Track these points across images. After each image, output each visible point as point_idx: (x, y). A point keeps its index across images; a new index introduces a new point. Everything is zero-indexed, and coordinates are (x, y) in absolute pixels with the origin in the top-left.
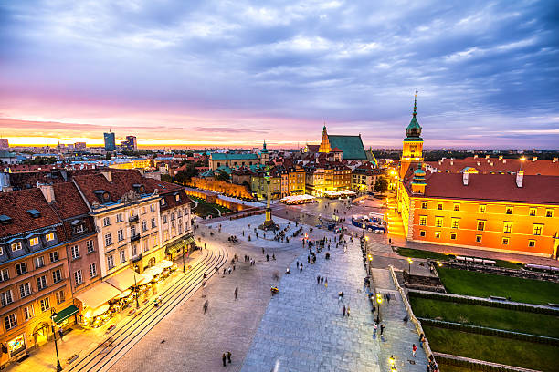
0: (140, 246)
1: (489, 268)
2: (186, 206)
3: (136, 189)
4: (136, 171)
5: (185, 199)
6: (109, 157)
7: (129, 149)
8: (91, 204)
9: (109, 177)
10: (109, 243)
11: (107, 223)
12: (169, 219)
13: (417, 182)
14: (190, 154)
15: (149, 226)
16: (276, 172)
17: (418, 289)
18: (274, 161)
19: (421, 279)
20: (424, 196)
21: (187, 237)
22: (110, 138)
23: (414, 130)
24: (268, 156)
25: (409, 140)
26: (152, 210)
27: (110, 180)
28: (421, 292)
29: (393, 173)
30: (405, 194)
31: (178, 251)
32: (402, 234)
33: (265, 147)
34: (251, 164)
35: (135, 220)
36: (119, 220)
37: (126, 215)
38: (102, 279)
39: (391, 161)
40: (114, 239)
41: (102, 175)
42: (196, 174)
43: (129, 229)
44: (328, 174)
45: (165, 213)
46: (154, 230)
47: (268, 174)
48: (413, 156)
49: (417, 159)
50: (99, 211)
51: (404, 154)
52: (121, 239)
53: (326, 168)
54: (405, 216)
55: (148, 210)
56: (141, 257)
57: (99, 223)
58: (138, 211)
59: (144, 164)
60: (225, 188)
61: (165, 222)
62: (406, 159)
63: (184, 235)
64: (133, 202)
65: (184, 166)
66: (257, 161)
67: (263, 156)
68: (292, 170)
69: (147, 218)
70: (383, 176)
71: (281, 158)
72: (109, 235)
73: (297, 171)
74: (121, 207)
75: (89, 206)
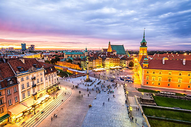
0: (36, 89)
1: (173, 96)
2: (55, 73)
3: (35, 66)
4: (35, 59)
5: (54, 70)
6: (23, 53)
7: (32, 50)
10: (23, 88)
11: (22, 80)
12: (48, 78)
13: (145, 63)
14: (56, 52)
15: (40, 81)
16: (91, 59)
17: (146, 104)
18: (90, 55)
19: (147, 101)
20: (148, 68)
22: (24, 45)
23: (144, 43)
25: (142, 47)
26: (41, 75)
27: (24, 62)
28: (147, 106)
29: (136, 59)
30: (140, 68)
31: (52, 91)
32: (139, 83)
33: (86, 49)
34: (81, 56)
35: (34, 79)
36: (28, 78)
37: (31, 77)
38: (20, 103)
39: (135, 55)
40: (25, 86)
41: (20, 61)
42: (59, 60)
43: (31, 82)
44: (111, 60)
45: (46, 76)
46: (42, 82)
47: (88, 60)
48: (143, 53)
49: (145, 54)
50: (19, 75)
51: (140, 52)
52: (28, 86)
53: (110, 57)
54: (141, 76)
55: (40, 74)
56: (36, 93)
57: (19, 80)
58: (35, 75)
59: (38, 56)
60: (71, 66)
61: (46, 79)
62: (141, 54)
63: (54, 84)
64: (33, 71)
65: (54, 57)
66: (83, 55)
67: (86, 53)
68: (97, 58)
69: (39, 78)
70: (132, 61)
71: (92, 54)
72: (23, 85)
73: (99, 59)
74: (28, 73)
75: (15, 73)
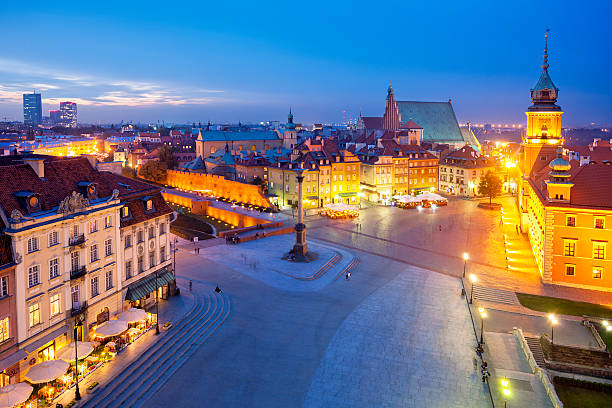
0: (85, 288)
2: (163, 219)
3: (83, 191)
4: (83, 161)
5: (161, 208)
8: (8, 215)
9: (39, 169)
10: (34, 282)
11: (33, 248)
12: (134, 240)
13: (557, 180)
14: (164, 132)
15: (101, 252)
16: (312, 162)
17: (571, 370)
18: (308, 143)
19: (575, 353)
20: (571, 204)
23: (546, 93)
24: (295, 136)
25: (537, 110)
26: (108, 227)
27: (41, 174)
28: (577, 377)
29: (510, 164)
30: (534, 201)
31: (147, 296)
32: (531, 270)
33: (291, 120)
35: (78, 242)
36: (54, 242)
37: (65, 232)
38: (18, 345)
39: (505, 144)
40: (44, 274)
41: (28, 166)
43: (68, 259)
44: (400, 166)
45: (128, 231)
46: (110, 259)
48: (544, 137)
49: (552, 142)
50: (20, 226)
51: (529, 133)
52: (55, 274)
53: (395, 155)
54: (536, 237)
55: (103, 222)
56: (85, 307)
57: (20, 246)
58: (84, 225)
59: (89, 148)
60: (224, 188)
61: (128, 245)
62: (534, 141)
63: (158, 268)
64: (76, 211)
65: (155, 152)
66: (277, 143)
67: (288, 135)
68: (338, 159)
69: (99, 240)
70: (492, 169)
71: (318, 138)
72: (36, 269)
73: (346, 159)
74: (58, 220)
75: (4, 218)
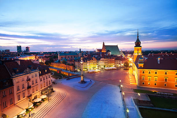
0: (31, 91)
1: (171, 97)
2: (49, 74)
3: (30, 68)
4: (30, 60)
5: (49, 72)
6: (19, 55)
7: (27, 52)
8: (11, 74)
9: (19, 63)
10: (18, 90)
11: (18, 82)
12: (43, 79)
13: (140, 63)
14: (51, 54)
15: (35, 82)
16: (85, 60)
17: (143, 106)
18: (84, 56)
19: (144, 102)
20: (143, 68)
21: (50, 87)
23: (138, 43)
24: (81, 54)
26: (36, 76)
29: (130, 59)
30: (136, 68)
31: (46, 92)
32: (135, 84)
33: (80, 50)
34: (75, 57)
35: (29, 80)
36: (23, 80)
38: (15, 104)
39: (130, 55)
40: (21, 88)
41: (16, 62)
42: (53, 61)
43: (26, 84)
44: (106, 61)
45: (41, 77)
46: (37, 84)
47: (82, 61)
48: (138, 53)
49: (140, 54)
50: (14, 76)
51: (134, 52)
52: (23, 88)
53: (105, 58)
54: (136, 76)
56: (31, 95)
58: (30, 76)
59: (33, 58)
60: (65, 67)
61: (41, 81)
62: (136, 54)
63: (49, 86)
64: (28, 73)
65: (48, 59)
66: (77, 56)
67: (80, 54)
68: (91, 59)
69: (34, 79)
70: (127, 61)
71: (87, 54)
72: (19, 86)
73: (93, 59)
74: (24, 75)
75: (11, 75)
